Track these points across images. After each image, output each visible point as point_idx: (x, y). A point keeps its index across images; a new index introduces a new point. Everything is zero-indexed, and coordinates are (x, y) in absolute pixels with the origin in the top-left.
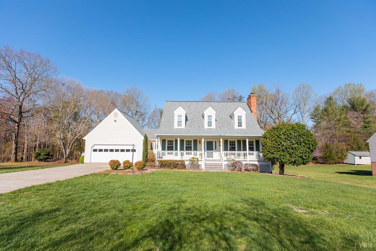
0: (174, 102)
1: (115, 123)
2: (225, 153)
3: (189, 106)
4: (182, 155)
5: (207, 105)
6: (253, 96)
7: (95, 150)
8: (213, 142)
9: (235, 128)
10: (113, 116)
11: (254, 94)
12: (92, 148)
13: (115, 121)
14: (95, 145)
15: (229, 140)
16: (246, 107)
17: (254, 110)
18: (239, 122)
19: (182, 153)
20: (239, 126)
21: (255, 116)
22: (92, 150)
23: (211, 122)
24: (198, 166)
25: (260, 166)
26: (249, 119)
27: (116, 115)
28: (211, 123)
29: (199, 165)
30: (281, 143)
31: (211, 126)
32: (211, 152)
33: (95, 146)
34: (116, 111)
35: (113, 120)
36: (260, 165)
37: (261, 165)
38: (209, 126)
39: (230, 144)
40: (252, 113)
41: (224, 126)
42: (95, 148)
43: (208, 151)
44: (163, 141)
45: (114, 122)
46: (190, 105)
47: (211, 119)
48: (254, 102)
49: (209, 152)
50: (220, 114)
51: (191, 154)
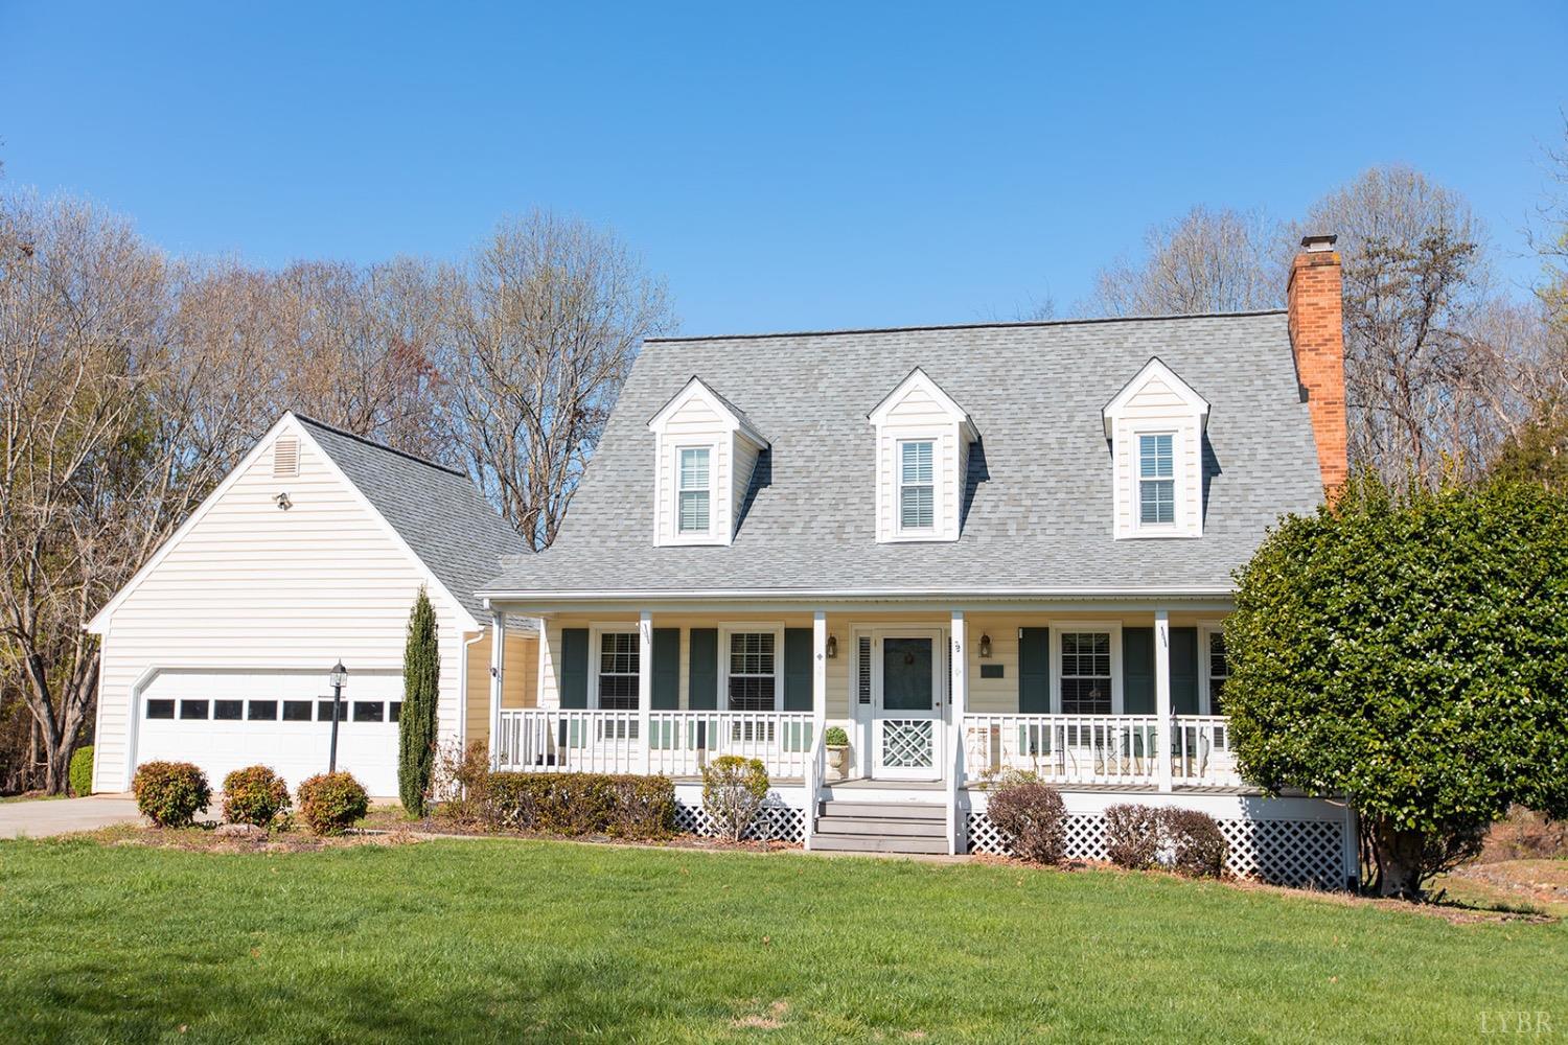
0: (710, 344)
1: (283, 515)
2: (1022, 727)
3: (810, 369)
4: (701, 745)
5: (955, 352)
6: (1313, 265)
7: (160, 709)
8: (929, 641)
9: (1119, 533)
10: (271, 470)
11: (1326, 247)
12: (141, 689)
13: (284, 503)
14: (158, 671)
15: (1057, 629)
16: (1267, 357)
17: (1319, 378)
18: (1152, 483)
19: (702, 725)
20: (1148, 516)
21: (1333, 426)
22: (144, 708)
23: (929, 490)
24: (782, 821)
25: (1261, 832)
26: (1262, 453)
27: (287, 461)
28: (931, 502)
29: (788, 815)
30: (1322, 645)
31: (926, 519)
32: (916, 724)
33: (162, 677)
34: (287, 432)
35: (269, 498)
36: (1261, 825)
37: (1268, 826)
38: (909, 518)
39: (1065, 659)
40: (1305, 407)
41: (1033, 519)
42: (160, 690)
43: (894, 715)
44: (572, 644)
45: (275, 507)
46: (824, 361)
47: (927, 472)
48: (1324, 313)
49: (899, 723)
50: (1034, 425)
51: (771, 737)
